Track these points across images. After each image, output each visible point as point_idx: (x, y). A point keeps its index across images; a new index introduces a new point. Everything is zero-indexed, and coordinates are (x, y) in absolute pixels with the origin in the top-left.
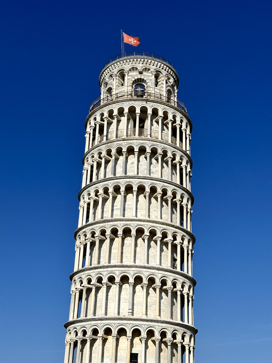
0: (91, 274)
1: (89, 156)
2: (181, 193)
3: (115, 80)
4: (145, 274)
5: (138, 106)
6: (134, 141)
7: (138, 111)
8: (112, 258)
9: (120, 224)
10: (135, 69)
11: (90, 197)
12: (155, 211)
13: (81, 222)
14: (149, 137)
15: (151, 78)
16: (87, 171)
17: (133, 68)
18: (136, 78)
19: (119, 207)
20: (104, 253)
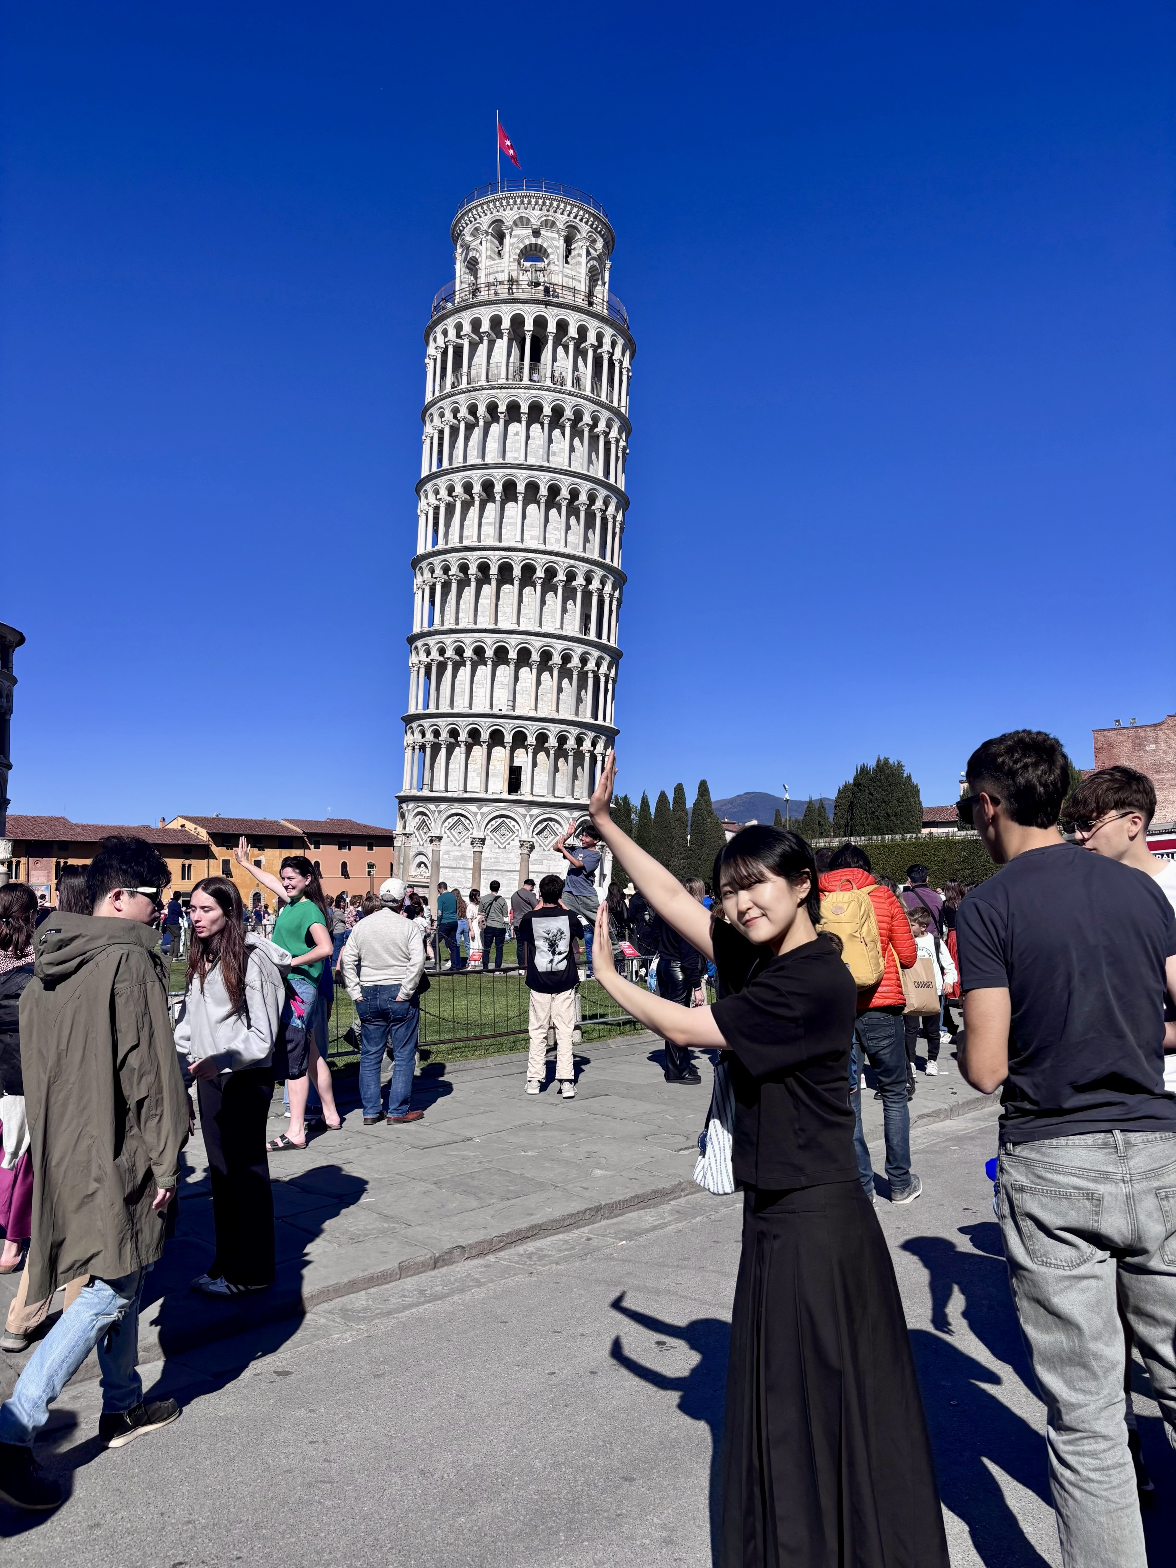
0: (445, 640)
1: (434, 411)
3: (484, 243)
4: (535, 646)
5: (530, 314)
7: (529, 325)
8: (479, 613)
10: (525, 222)
12: (556, 529)
13: (424, 544)
14: (548, 383)
15: (556, 243)
16: (432, 438)
17: (521, 218)
18: (527, 242)
19: (491, 520)
20: (465, 604)
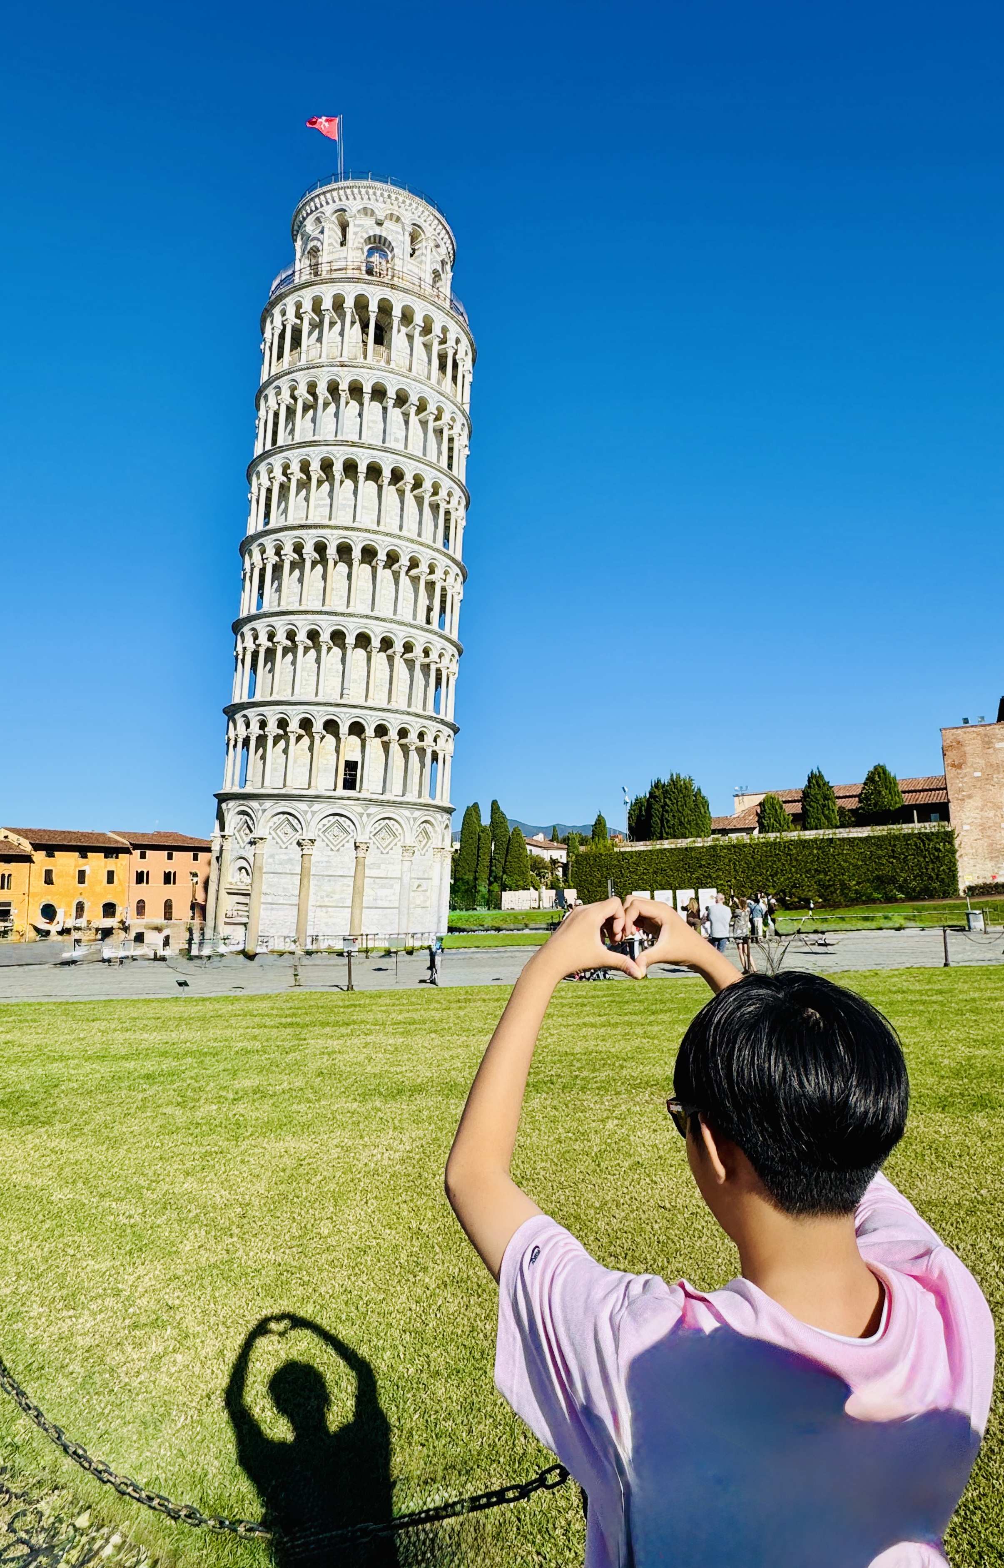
0: (274, 624)
1: (270, 392)
2: (447, 486)
4: (377, 631)
5: (374, 296)
6: (362, 370)
7: (373, 307)
9: (332, 535)
10: (369, 212)
11: (272, 475)
13: (254, 525)
14: (393, 366)
15: (400, 238)
16: (266, 422)
17: (365, 209)
18: (371, 233)
19: (329, 501)
